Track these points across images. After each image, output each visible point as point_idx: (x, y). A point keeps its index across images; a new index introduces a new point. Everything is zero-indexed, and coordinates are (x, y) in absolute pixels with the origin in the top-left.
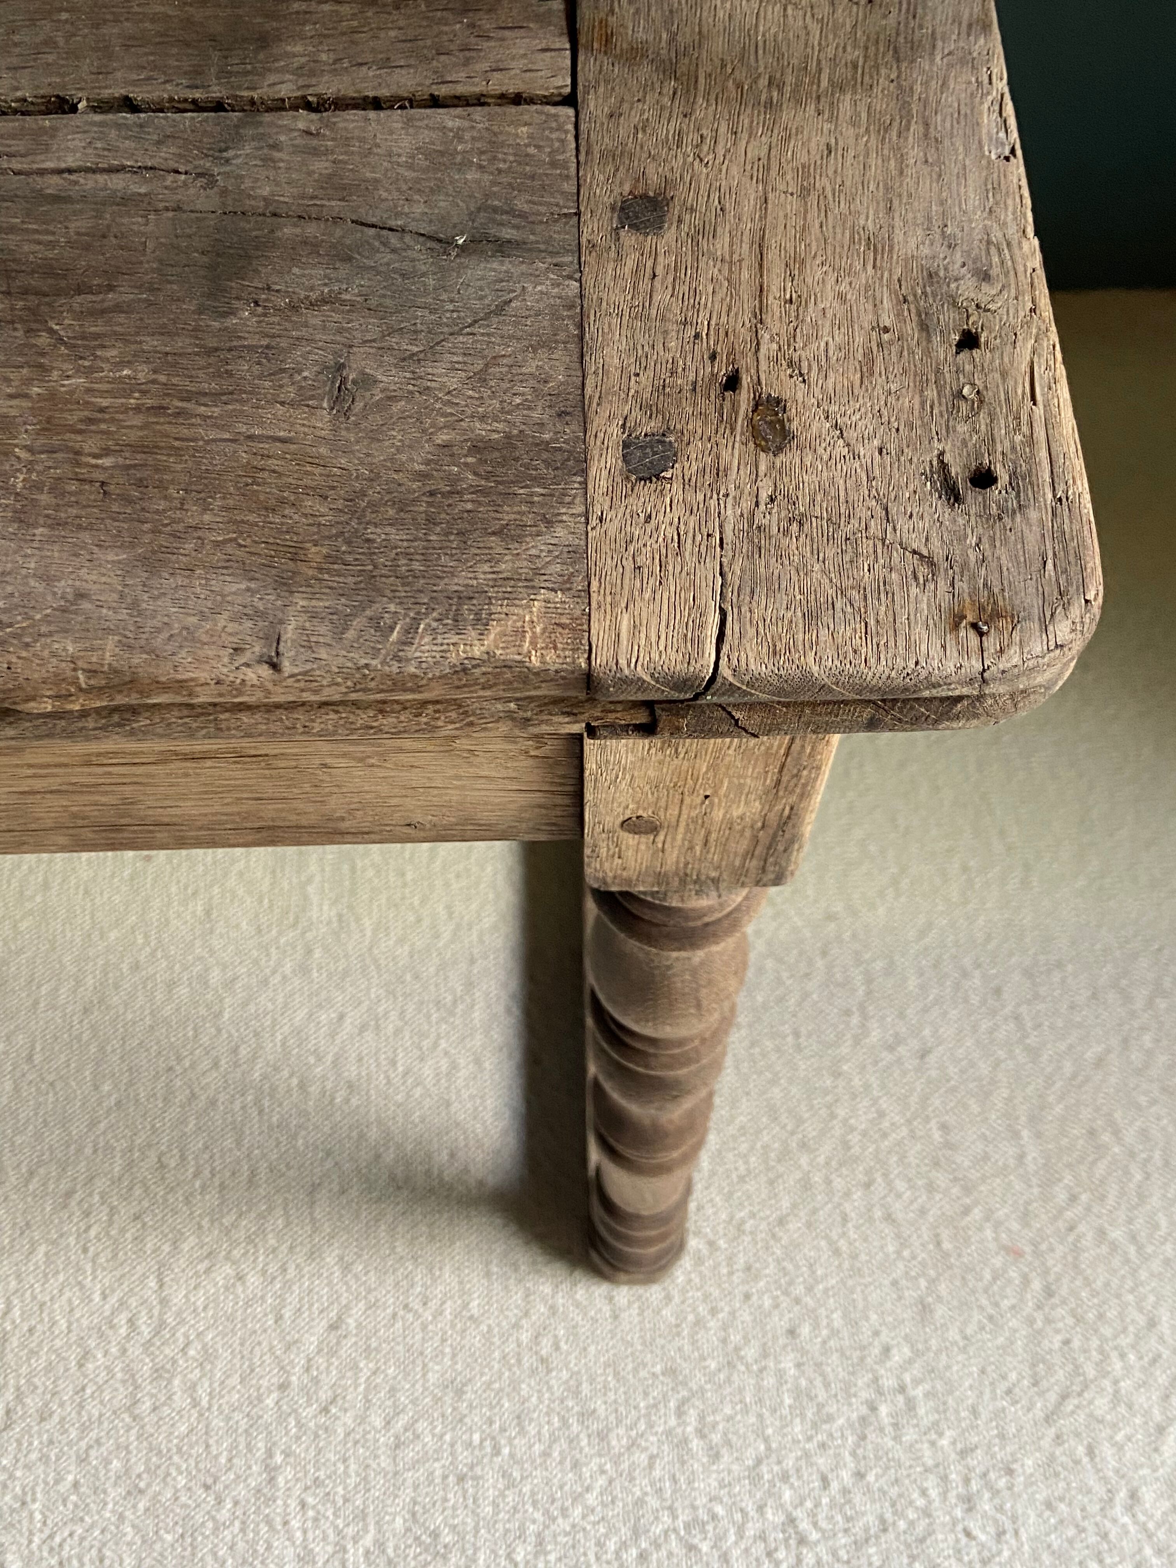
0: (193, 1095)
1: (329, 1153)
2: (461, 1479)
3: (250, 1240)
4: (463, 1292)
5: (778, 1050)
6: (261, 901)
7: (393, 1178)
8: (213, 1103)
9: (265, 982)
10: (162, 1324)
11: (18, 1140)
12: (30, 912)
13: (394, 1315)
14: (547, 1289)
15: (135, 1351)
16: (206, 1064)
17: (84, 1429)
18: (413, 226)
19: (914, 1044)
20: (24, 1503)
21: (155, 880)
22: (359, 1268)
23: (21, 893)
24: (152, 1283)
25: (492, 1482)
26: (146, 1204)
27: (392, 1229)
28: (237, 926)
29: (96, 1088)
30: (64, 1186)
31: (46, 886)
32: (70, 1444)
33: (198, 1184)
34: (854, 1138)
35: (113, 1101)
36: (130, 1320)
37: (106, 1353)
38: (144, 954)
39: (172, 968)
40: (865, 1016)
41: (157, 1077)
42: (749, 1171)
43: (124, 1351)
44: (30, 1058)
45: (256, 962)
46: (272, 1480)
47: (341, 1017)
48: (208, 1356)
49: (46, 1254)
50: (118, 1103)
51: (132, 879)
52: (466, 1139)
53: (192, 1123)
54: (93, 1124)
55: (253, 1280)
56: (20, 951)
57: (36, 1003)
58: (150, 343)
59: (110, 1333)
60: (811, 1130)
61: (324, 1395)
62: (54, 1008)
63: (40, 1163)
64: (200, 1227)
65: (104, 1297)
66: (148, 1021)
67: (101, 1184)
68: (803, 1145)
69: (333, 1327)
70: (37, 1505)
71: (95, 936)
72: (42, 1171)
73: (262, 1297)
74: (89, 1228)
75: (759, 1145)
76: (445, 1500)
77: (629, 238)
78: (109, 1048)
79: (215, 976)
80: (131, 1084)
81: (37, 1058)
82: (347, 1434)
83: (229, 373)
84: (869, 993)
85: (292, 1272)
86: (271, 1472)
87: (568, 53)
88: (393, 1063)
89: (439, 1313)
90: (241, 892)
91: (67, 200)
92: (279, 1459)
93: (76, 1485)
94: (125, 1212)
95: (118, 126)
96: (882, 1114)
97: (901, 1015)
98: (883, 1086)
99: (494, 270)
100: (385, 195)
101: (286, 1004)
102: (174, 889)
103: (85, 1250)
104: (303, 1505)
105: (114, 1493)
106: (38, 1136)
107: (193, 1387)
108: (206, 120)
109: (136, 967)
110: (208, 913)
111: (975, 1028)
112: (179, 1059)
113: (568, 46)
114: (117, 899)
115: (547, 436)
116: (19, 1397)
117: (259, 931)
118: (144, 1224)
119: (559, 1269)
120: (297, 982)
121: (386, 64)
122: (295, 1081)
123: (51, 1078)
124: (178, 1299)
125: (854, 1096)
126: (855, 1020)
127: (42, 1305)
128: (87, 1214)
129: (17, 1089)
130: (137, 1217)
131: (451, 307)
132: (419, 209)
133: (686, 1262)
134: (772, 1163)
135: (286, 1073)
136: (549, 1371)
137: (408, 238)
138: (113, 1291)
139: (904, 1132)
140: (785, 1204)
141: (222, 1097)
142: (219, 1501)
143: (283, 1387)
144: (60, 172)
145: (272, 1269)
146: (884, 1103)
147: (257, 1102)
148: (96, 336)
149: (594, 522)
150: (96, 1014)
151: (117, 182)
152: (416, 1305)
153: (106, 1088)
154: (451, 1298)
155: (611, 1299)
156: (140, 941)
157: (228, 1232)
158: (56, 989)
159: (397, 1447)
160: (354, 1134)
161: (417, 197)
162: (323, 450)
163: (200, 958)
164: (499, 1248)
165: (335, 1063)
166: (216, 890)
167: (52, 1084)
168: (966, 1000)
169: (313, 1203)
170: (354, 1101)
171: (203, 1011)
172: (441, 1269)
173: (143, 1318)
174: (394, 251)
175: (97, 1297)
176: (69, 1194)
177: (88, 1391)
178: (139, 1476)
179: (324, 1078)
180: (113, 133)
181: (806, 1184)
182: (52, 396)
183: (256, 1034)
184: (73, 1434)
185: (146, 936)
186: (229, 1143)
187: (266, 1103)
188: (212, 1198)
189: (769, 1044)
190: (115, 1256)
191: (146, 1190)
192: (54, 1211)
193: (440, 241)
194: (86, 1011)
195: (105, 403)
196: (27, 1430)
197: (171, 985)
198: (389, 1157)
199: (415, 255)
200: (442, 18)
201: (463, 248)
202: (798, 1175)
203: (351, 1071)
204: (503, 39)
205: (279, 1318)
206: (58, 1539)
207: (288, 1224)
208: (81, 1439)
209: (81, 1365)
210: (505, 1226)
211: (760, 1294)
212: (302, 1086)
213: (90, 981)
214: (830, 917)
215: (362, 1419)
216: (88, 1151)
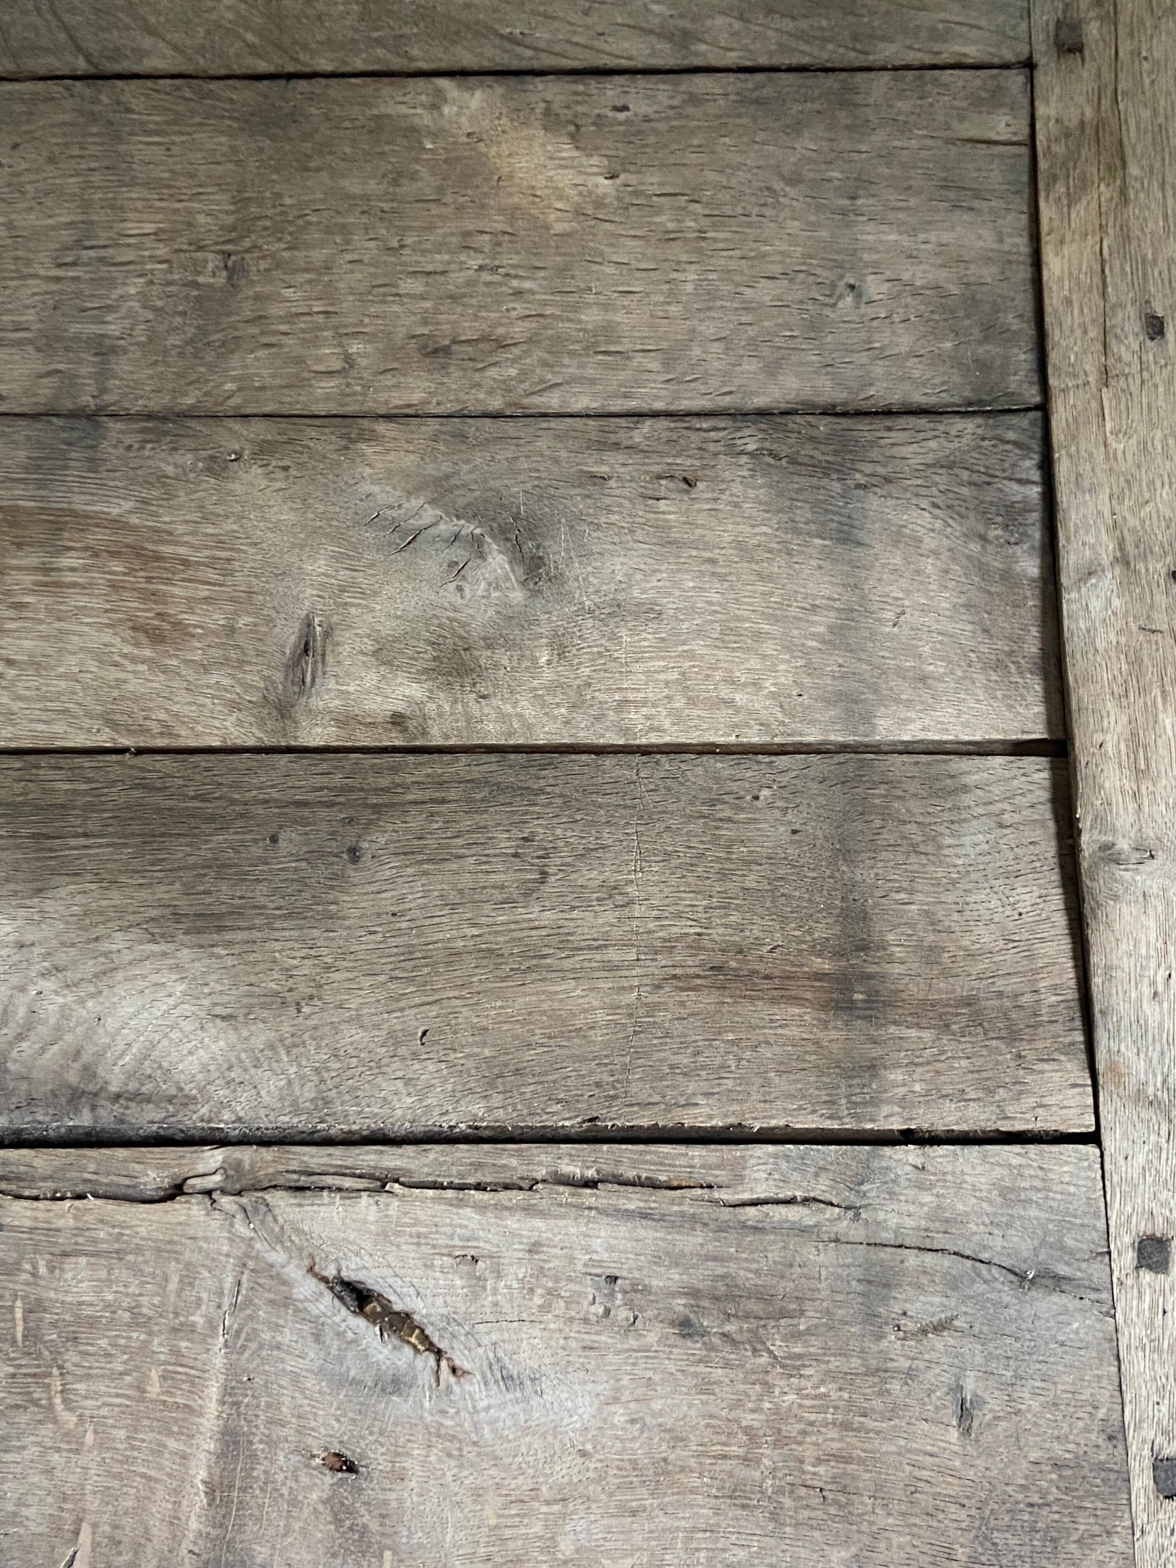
18: (996, 1260)
58: (835, 1363)
77: (1147, 1276)
83: (888, 1391)
87: (1090, 1089)
91: (762, 1230)
95: (787, 1157)
99: (1055, 1304)
100: (974, 1228)
108: (845, 1153)
113: (1089, 1082)
115: (1102, 1458)
121: (961, 1097)
131: (1028, 1337)
132: (999, 1242)
137: (995, 1271)
144: (754, 1203)
148: (799, 1356)
149: (1138, 1534)
151: (793, 1213)
161: (996, 1232)
162: (957, 1463)
174: (985, 1282)
180: (784, 1165)
182: (777, 1411)
193: (1016, 1274)
195: (813, 1417)
199: (1000, 1286)
200: (997, 1048)
201: (1032, 1281)
204: (1042, 1072)
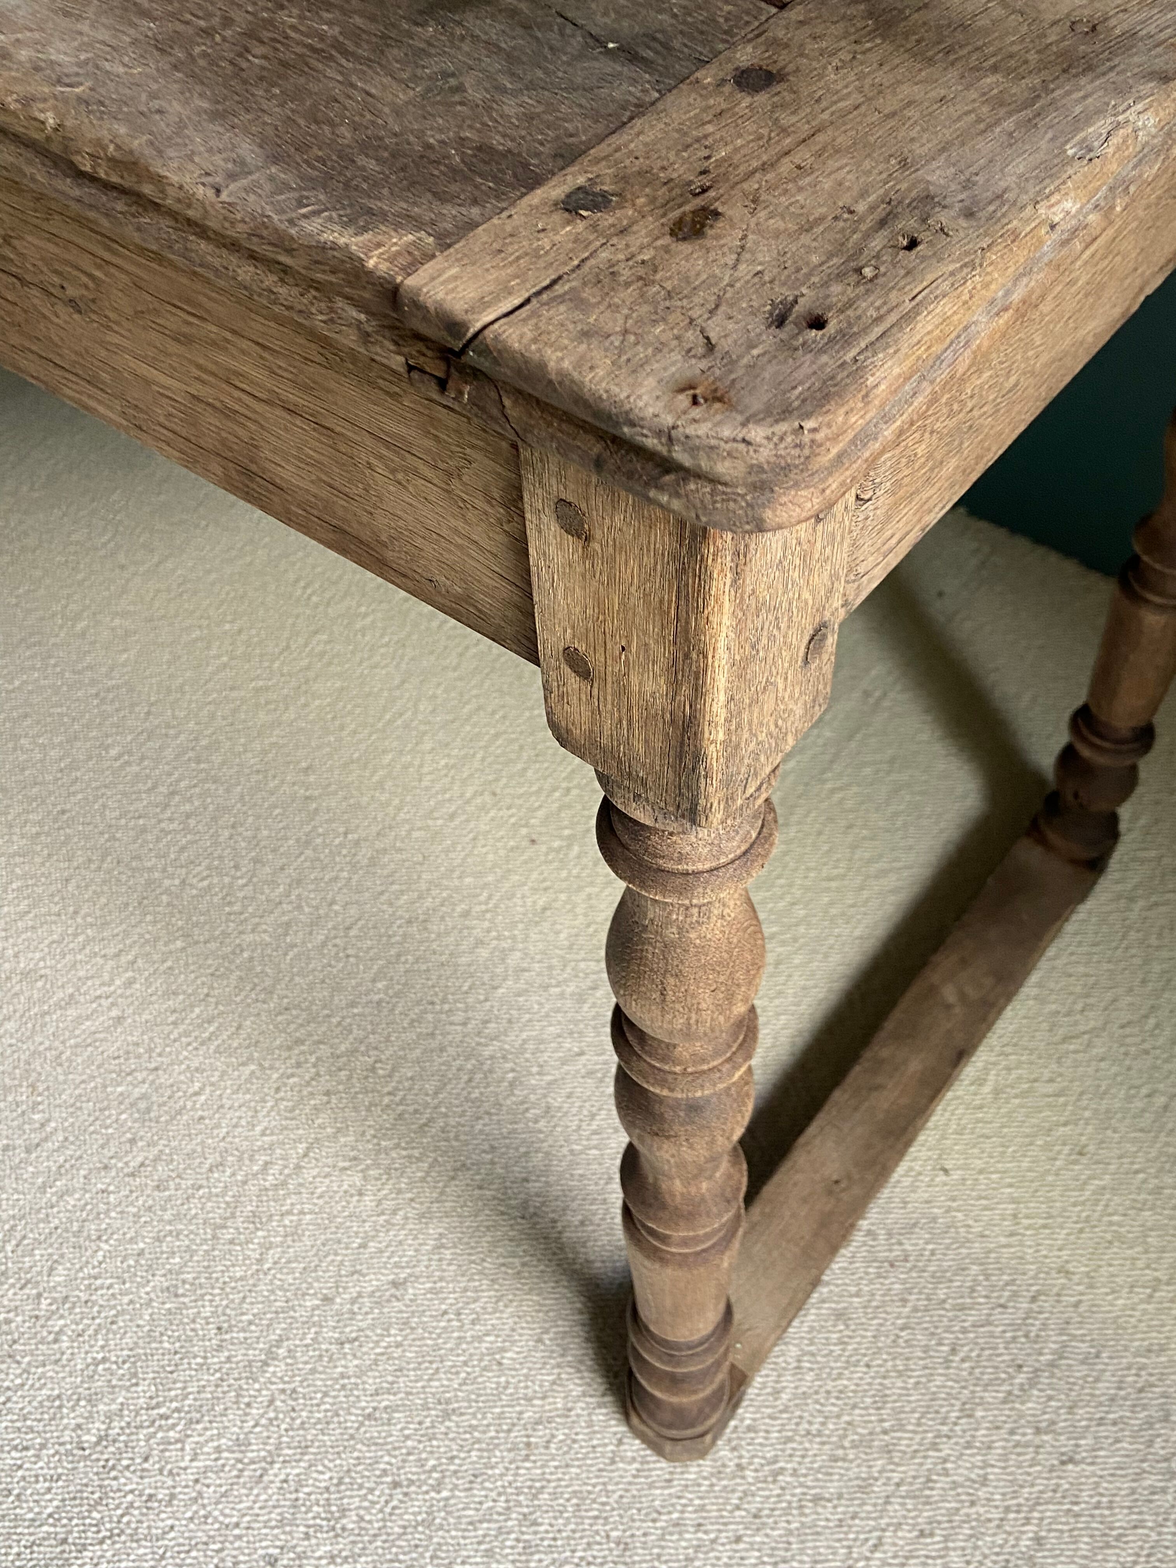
0: (432, 1034)
1: (493, 1148)
2: (396, 1485)
3: (388, 1171)
4: (508, 1338)
5: (926, 1349)
6: (588, 926)
7: (525, 1204)
8: (442, 1049)
9: (546, 987)
10: (284, 1184)
11: (297, 979)
12: (426, 828)
13: (445, 1313)
14: (577, 1391)
15: (252, 1188)
16: (459, 1017)
17: (178, 1217)
19: (1065, 1444)
20: (99, 1238)
21: (526, 862)
22: (448, 1254)
23: (432, 812)
24: (301, 1148)
25: (416, 1508)
26: (341, 1087)
27: (494, 1244)
28: (558, 933)
29: (374, 981)
30: (301, 1034)
31: (452, 816)
32: (161, 1220)
33: (386, 1100)
34: (942, 1482)
35: (376, 998)
36: (266, 1163)
37: (233, 1174)
38: (478, 908)
39: (488, 932)
40: (1033, 1383)
41: (418, 1003)
42: (819, 1434)
43: (245, 1183)
44: (349, 928)
45: (551, 968)
46: (265, 1363)
47: (581, 1053)
48: (294, 1234)
49: (253, 1072)
50: (379, 1003)
51: (512, 849)
52: (603, 1219)
53: (418, 1052)
54: (353, 1004)
55: (368, 1201)
56: (399, 850)
57: (382, 893)
59: (247, 1162)
60: (905, 1442)
61: (350, 1331)
62: (391, 904)
63: (298, 1007)
64: (363, 1134)
65: (263, 1134)
66: (444, 958)
67: (324, 1050)
68: (887, 1450)
69: (395, 1284)
70: (106, 1247)
71: (457, 874)
72: (294, 1012)
73: (364, 1221)
74: (293, 1075)
75: (846, 1418)
76: (371, 1490)
78: (403, 959)
79: (514, 959)
80: (397, 995)
81: (352, 933)
82: (343, 1376)
84: (1052, 1364)
85: (398, 1218)
86: (271, 1356)
88: (593, 1116)
89: (479, 1339)
90: (578, 910)
92: (282, 1352)
93: (141, 1253)
94: (325, 1082)
96: (984, 1481)
97: (1071, 1409)
98: (1004, 1458)
101: (547, 1015)
102: (535, 876)
103: (278, 1090)
104: (271, 1402)
105: (159, 1280)
106: (311, 987)
107: (271, 1246)
109: (466, 914)
110: (544, 909)
111: (1138, 1477)
112: (444, 1001)
114: (491, 857)
116: (157, 1159)
117: (570, 947)
118: (328, 1102)
119: (598, 1384)
120: (569, 1003)
122: (511, 1075)
123: (350, 952)
124: (308, 1175)
125: (969, 1445)
126: (1021, 1379)
127: (222, 1106)
128: (299, 1065)
129: (324, 944)
130: (328, 1093)
133: (706, 1465)
134: (847, 1444)
135: (509, 1065)
136: (526, 1458)
138: (272, 1134)
139: (996, 1515)
140: (832, 1489)
141: (451, 1051)
142: (220, 1348)
143: (327, 1299)
145: (388, 1204)
146: (993, 1473)
147: (472, 1072)
150: (414, 929)
152: (467, 1319)
153: (380, 985)
154: (497, 1336)
155: (620, 1442)
156: (482, 898)
157: (378, 1152)
158: (402, 892)
159: (369, 1417)
160: (522, 1150)
163: (514, 938)
164: (563, 1326)
165: (550, 1083)
166: (563, 897)
167: (348, 956)
168: (1150, 1443)
169: (453, 1178)
170: (542, 1124)
171: (486, 978)
172: (506, 1306)
173: (274, 1170)
175: (258, 1129)
176: (299, 1042)
177: (201, 1192)
178: (184, 1282)
179: (533, 1090)
181: (865, 1487)
183: (510, 1021)
184: (167, 1216)
185: (490, 897)
186: (430, 1087)
187: (479, 1076)
188: (388, 1118)
189: (921, 1338)
190: (292, 1110)
191: (350, 1078)
192: (280, 1048)
194: (409, 922)
196: (142, 1187)
197: (479, 943)
198: (534, 1186)
202: (864, 1472)
203: (556, 1100)
205: (363, 1246)
206: (99, 1282)
207: (423, 1180)
208: (170, 1222)
209: (210, 1170)
210: (581, 1312)
211: (752, 1546)
212: (512, 1084)
213: (428, 902)
214: (1063, 1271)
215: (361, 1373)
216: (334, 1021)
